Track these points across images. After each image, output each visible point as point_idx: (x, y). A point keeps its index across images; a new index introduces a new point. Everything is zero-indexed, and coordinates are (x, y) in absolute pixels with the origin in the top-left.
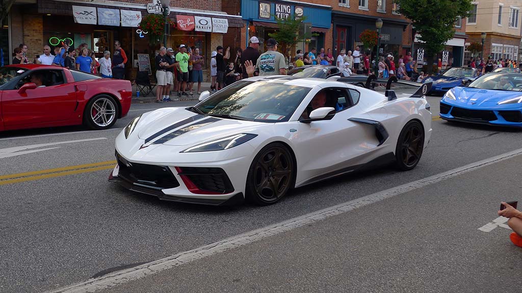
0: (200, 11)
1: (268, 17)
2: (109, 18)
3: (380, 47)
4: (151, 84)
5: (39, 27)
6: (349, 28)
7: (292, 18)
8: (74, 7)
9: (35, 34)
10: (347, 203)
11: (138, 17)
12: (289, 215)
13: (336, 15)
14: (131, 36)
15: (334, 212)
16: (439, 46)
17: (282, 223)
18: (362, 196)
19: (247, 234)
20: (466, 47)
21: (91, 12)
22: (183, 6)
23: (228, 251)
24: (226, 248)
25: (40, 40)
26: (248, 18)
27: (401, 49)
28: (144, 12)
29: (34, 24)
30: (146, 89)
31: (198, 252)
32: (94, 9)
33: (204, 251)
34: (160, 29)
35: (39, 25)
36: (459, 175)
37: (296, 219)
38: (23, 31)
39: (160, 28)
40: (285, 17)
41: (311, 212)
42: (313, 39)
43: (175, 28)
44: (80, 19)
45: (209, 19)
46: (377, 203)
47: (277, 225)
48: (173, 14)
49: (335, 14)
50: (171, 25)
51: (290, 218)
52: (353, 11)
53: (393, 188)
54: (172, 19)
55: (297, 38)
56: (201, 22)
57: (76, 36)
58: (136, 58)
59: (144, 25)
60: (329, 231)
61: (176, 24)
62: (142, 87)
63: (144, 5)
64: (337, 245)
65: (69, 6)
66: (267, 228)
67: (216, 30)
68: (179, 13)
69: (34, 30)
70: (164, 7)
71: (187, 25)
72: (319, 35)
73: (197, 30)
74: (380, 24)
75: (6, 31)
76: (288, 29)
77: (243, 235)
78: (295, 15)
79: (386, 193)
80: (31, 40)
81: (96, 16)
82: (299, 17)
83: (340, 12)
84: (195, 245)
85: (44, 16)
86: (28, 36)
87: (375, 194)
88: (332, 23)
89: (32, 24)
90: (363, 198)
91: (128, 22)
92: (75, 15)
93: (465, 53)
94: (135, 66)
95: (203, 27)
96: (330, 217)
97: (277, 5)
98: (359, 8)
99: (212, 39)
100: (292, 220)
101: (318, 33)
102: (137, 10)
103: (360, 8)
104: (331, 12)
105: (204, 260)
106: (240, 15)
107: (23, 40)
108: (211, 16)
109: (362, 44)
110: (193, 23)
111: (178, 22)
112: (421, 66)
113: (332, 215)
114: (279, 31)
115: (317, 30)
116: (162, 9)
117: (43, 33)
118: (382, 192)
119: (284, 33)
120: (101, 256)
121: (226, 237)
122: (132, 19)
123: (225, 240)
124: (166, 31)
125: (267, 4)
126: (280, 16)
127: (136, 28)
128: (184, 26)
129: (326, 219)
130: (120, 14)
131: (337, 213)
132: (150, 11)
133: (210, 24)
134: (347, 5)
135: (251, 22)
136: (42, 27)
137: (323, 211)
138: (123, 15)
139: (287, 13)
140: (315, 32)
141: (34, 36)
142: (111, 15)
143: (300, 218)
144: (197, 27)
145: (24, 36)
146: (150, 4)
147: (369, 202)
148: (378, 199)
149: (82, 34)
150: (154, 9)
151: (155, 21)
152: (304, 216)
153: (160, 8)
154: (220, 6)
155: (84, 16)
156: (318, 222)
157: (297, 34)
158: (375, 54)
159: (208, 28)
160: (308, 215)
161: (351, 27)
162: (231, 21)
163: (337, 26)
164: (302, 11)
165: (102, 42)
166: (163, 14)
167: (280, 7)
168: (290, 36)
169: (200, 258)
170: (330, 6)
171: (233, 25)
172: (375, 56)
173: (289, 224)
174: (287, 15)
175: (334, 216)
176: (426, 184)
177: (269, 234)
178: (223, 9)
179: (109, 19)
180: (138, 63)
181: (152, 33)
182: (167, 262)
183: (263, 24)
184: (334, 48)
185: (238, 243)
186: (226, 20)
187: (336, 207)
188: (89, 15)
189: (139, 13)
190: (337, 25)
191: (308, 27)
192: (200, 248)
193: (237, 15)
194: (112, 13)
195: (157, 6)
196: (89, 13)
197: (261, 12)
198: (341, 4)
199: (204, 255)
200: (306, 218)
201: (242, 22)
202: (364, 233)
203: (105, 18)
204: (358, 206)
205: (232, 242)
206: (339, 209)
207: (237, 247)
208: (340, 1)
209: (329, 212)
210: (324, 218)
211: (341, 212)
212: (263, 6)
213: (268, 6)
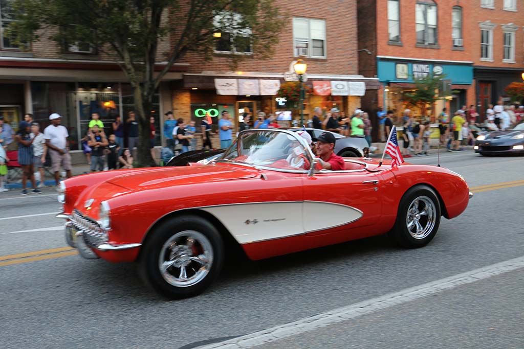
0: (335, 76)
1: (405, 77)
2: (249, 88)
5: (186, 100)
6: (493, 82)
7: (431, 76)
8: (217, 80)
9: (183, 107)
10: (483, 269)
11: (277, 85)
13: (478, 70)
14: (272, 105)
15: (466, 279)
19: (359, 305)
21: (233, 84)
22: (321, 73)
23: (332, 326)
25: (188, 113)
26: (385, 80)
28: (282, 80)
29: (182, 99)
31: (297, 326)
32: (234, 81)
33: (304, 324)
34: (296, 95)
37: (419, 287)
38: (172, 105)
39: (296, 94)
44: (222, 91)
45: (345, 83)
47: (396, 294)
48: (310, 80)
49: (476, 69)
50: (306, 90)
52: (497, 65)
54: (309, 86)
55: (436, 96)
56: (337, 86)
57: (220, 107)
60: (458, 303)
61: (312, 89)
63: (281, 73)
64: (468, 321)
65: (211, 79)
66: (383, 298)
67: (353, 94)
68: (315, 80)
69: (182, 104)
71: (323, 90)
72: (460, 92)
73: (333, 95)
77: (353, 305)
78: (434, 73)
80: (180, 113)
81: (237, 87)
82: (437, 75)
83: (482, 67)
84: (296, 317)
86: (177, 109)
88: (474, 78)
89: (180, 99)
91: (267, 90)
92: (218, 87)
95: (339, 92)
96: (462, 286)
97: (414, 65)
98: (504, 62)
99: (350, 103)
100: (413, 289)
101: (459, 90)
102: (276, 79)
104: (472, 67)
105: (302, 335)
106: (377, 77)
108: (347, 80)
109: (508, 99)
110: (329, 88)
111: (315, 88)
113: (463, 283)
114: (417, 90)
115: (458, 87)
117: (191, 106)
119: (422, 92)
122: (270, 88)
124: (302, 96)
125: (403, 65)
126: (418, 76)
128: (321, 91)
129: (456, 288)
130: (259, 84)
131: (470, 281)
132: (287, 79)
133: (346, 88)
134: (488, 60)
135: (388, 83)
136: (189, 100)
137: (453, 278)
138: (262, 84)
139: (425, 72)
140: (455, 89)
141: (182, 109)
142: (251, 85)
143: (425, 285)
144: (333, 91)
146: (287, 73)
147: (512, 268)
150: (291, 76)
151: (292, 88)
152: (428, 285)
154: (357, 70)
155: (226, 88)
156: (446, 292)
157: (437, 92)
159: (345, 91)
160: (435, 282)
161: (496, 81)
162: (367, 83)
163: (481, 82)
164: (441, 69)
166: (299, 81)
167: (417, 67)
168: (428, 95)
169: (299, 333)
170: (471, 62)
171: (369, 88)
173: (410, 294)
174: (426, 74)
175: (467, 284)
177: (383, 305)
178: (360, 73)
179: (248, 89)
182: (260, 337)
183: (401, 85)
185: (346, 316)
186: (363, 82)
187: (469, 273)
189: (278, 82)
191: (447, 85)
192: (302, 321)
193: (374, 77)
194: (251, 83)
195: (294, 74)
196: (230, 85)
197: (397, 73)
198: (483, 59)
199: (304, 330)
200: (431, 286)
201: (378, 84)
202: (504, 307)
203: (246, 89)
204: (497, 273)
205: (339, 314)
206: (473, 276)
207: (344, 321)
208: (482, 56)
209: (460, 279)
210: (453, 286)
211: (476, 280)
212: (400, 67)
213: (405, 66)
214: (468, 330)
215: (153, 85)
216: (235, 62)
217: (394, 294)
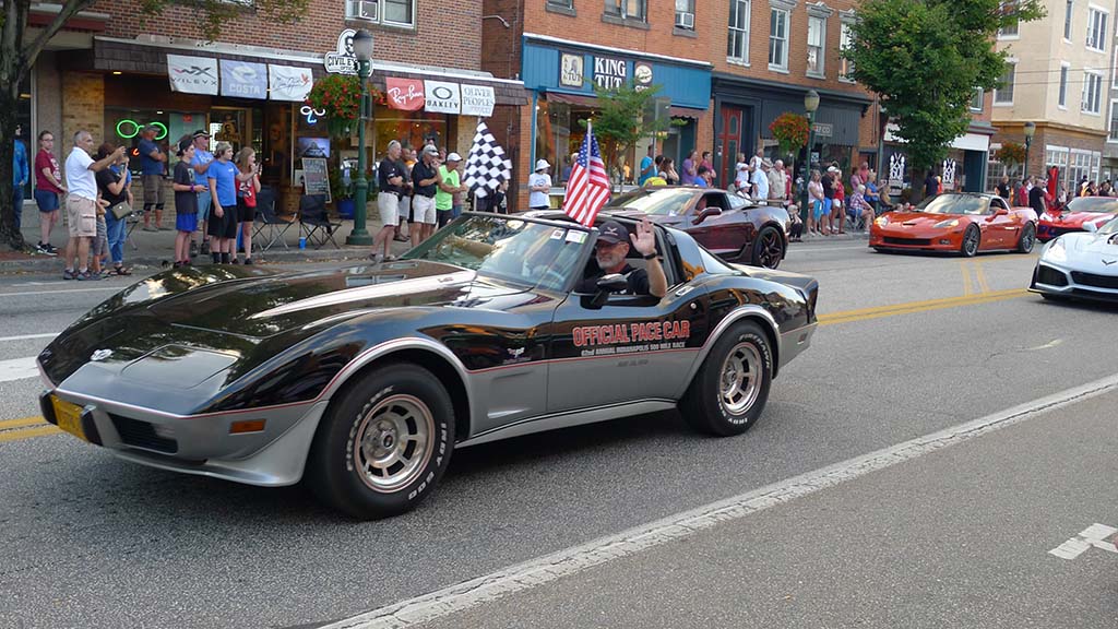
0: (432, 70)
1: (578, 83)
2: (244, 82)
3: (812, 151)
4: (331, 222)
5: (96, 98)
6: (748, 109)
7: (629, 86)
8: (171, 59)
9: (87, 113)
10: (762, 490)
11: (306, 79)
12: (638, 517)
13: (720, 82)
14: (289, 120)
15: (733, 510)
16: (937, 150)
17: (622, 535)
18: (792, 476)
19: (547, 559)
20: (992, 152)
21: (207, 69)
22: (400, 59)
23: (506, 599)
24: (502, 590)
25: (97, 126)
26: (535, 86)
27: (855, 154)
28: (318, 69)
29: (86, 93)
30: (320, 232)
31: (442, 600)
32: (212, 62)
33: (452, 597)
34: (351, 107)
35: (97, 94)
36: (996, 431)
37: (651, 525)
38: (62, 107)
39: (351, 103)
40: (615, 84)
41: (684, 510)
42: (672, 131)
43: (382, 105)
44: (183, 84)
45: (454, 87)
46: (826, 490)
48: (380, 74)
49: (717, 79)
50: (374, 97)
51: (639, 523)
52: (756, 74)
53: (858, 458)
54: (377, 86)
55: (639, 129)
56: (438, 92)
57: (173, 119)
58: (299, 165)
59: (318, 96)
60: (726, 554)
61: (385, 95)
62: (311, 227)
63: (318, 54)
64: (746, 585)
65: (160, 54)
66: (590, 546)
67: (468, 110)
68: (391, 74)
69: (84, 105)
70: (362, 60)
71: (408, 98)
72: (685, 122)
73: (429, 108)
74: (813, 102)
75: (26, 106)
76: (621, 109)
77: (538, 561)
78: (636, 81)
79: (844, 469)
80: (78, 125)
81: (216, 76)
82: (643, 84)
83: (729, 74)
84: (435, 584)
85: (107, 76)
86: (73, 117)
87: (821, 471)
88: (712, 98)
89: (82, 93)
90: (795, 479)
91: (285, 90)
92: (173, 74)
93: (990, 166)
94: (298, 183)
95: (441, 104)
96: (727, 522)
97: (597, 59)
98: (770, 69)
99: (460, 129)
100: (643, 528)
101: (683, 118)
102: (302, 65)
103: (772, 67)
104: (710, 75)
105: (456, 617)
106: (520, 79)
107: (62, 125)
108: (460, 81)
109: (776, 143)
110: (421, 94)
111: (389, 92)
112: (898, 192)
113: (729, 518)
114: (601, 114)
115: (680, 112)
116: (355, 64)
117: (105, 110)
118: (835, 465)
119: (612, 119)
120: (227, 606)
121: (501, 565)
122: (292, 85)
123: (500, 573)
124: (363, 110)
125: (576, 57)
126: (603, 83)
127: (300, 104)
128: (402, 100)
129: (718, 527)
130: (268, 74)
131: (741, 512)
132: (331, 69)
133: (456, 96)
134: (743, 61)
135: (543, 94)
136: (102, 97)
137: (710, 507)
138: (274, 75)
139: (618, 76)
140: (676, 117)
141: (84, 117)
142: (249, 74)
143: (661, 522)
144: (430, 102)
145: (63, 117)
147: (808, 489)
148: (826, 482)
149: (187, 115)
150: (340, 62)
151: (342, 89)
152: (669, 520)
153: (352, 63)
154: (478, 60)
155: (192, 77)
156: (701, 534)
157: (640, 120)
158: (803, 164)
159: (453, 105)
160: (679, 516)
161: (753, 106)
162: (500, 91)
163: (724, 104)
164: (650, 73)
165: (228, 132)
166: (360, 76)
167: (604, 63)
168: (625, 126)
169: (447, 613)
170: (708, 63)
171: (504, 100)
172: (802, 170)
173: (639, 538)
174: (618, 80)
175: (735, 519)
176: (928, 448)
177: (595, 559)
178: (484, 66)
179: (243, 84)
180: (302, 178)
181: (334, 114)
182: (374, 622)
183: (568, 99)
185: (530, 579)
186: (492, 89)
187: (736, 498)
188: (202, 74)
189: (308, 72)
190: (722, 103)
191: (662, 106)
192: (447, 590)
193: (514, 79)
194: (250, 70)
195: (346, 59)
196: (202, 72)
197: (563, 72)
198: (732, 60)
199: (455, 607)
200: (675, 523)
201: (524, 93)
202: (802, 559)
203: (236, 82)
204: (785, 499)
205: (515, 577)
206: (744, 504)
207: (527, 589)
208: (729, 53)
209: (722, 510)
210: (712, 524)
211: (750, 511)
212: (569, 60)
213: (579, 60)
214: (747, 601)
215: (23, 60)
216: (214, 19)
217: (611, 539)
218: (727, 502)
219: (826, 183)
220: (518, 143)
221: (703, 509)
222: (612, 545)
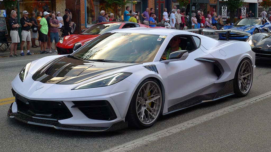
3: (192, 6)
4: (8, 41)
10: (175, 126)
12: (129, 139)
15: (165, 134)
16: (239, 3)
17: (123, 145)
18: (186, 121)
20: (259, 3)
27: (209, 7)
36: (261, 101)
37: (134, 141)
41: (146, 135)
46: (199, 125)
47: (120, 146)
51: (130, 141)
53: (211, 113)
60: (162, 149)
79: (206, 117)
87: (197, 119)
90: (188, 122)
93: (259, 8)
96: (162, 138)
99: (57, 4)
100: (131, 142)
109: (178, 4)
112: (225, 20)
113: (163, 137)
118: (202, 116)
129: (159, 140)
131: (168, 134)
137: (156, 133)
143: (138, 140)
147: (192, 125)
148: (199, 122)
152: (141, 139)
156: (153, 143)
158: (189, 11)
160: (144, 137)
172: (189, 13)
175: (165, 137)
176: (236, 108)
184: (155, 7)
187: (166, 130)
200: (143, 140)
202: (190, 149)
204: (184, 129)
206: (169, 131)
209: (160, 134)
210: (157, 139)
211: (171, 134)
218: (163, 131)
219: (197, 17)
220: (80, 8)
221: (153, 134)
222: (120, 149)
